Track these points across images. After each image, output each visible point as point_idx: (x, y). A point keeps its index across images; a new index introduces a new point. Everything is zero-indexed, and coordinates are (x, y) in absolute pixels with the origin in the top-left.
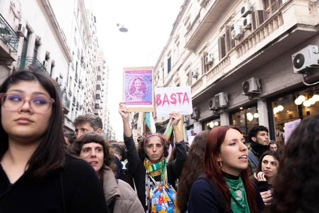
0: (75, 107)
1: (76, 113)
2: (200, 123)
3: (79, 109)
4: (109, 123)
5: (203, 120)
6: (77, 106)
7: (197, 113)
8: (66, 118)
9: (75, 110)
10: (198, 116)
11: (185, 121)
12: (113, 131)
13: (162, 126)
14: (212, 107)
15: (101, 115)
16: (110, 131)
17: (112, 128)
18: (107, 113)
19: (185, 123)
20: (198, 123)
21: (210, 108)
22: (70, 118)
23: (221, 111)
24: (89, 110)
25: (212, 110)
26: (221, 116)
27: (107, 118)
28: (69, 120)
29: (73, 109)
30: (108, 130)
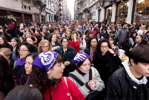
0: (49, 2)
1: (50, 5)
2: (104, 9)
3: (51, 3)
4: (67, 7)
5: (105, 7)
6: (50, 2)
7: (103, 3)
8: (46, 8)
9: (49, 4)
10: (103, 5)
11: (98, 7)
12: (69, 11)
13: (89, 9)
14: (109, 1)
15: (63, 4)
16: (68, 11)
17: (68, 10)
18: (66, 3)
19: (98, 8)
20: (103, 8)
21: (108, 1)
22: (48, 8)
23: (113, 2)
24: (56, 3)
25: (109, 2)
26: (113, 5)
27: (66, 5)
28: (47, 9)
29: (48, 3)
30: (67, 11)
